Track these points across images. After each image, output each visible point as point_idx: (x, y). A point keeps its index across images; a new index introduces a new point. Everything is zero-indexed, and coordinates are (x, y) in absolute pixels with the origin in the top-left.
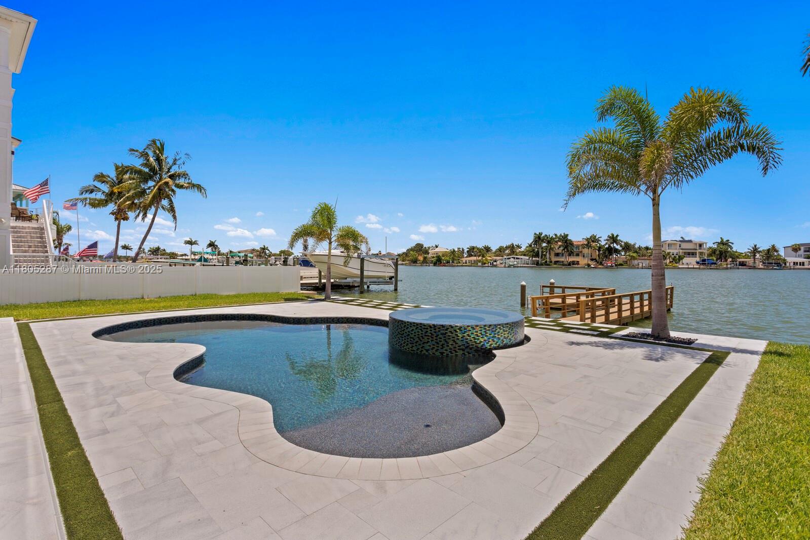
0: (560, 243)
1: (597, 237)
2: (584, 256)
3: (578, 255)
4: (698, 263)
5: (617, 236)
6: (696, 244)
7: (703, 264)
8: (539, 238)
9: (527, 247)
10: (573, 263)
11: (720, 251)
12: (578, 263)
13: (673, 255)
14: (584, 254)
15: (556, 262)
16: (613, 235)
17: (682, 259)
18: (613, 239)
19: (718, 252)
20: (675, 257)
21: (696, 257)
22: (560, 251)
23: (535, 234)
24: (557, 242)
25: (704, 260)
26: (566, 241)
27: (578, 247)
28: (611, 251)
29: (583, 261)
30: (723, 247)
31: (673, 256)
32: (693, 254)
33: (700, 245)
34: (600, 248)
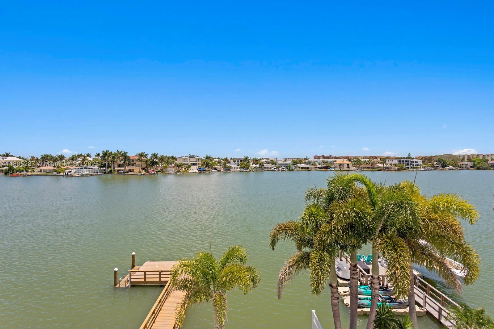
0: (121, 158)
1: (145, 154)
2: (137, 166)
3: (133, 165)
4: (197, 170)
5: (157, 154)
6: (196, 158)
7: (200, 170)
8: (106, 154)
10: (130, 171)
12: (133, 171)
13: (186, 165)
14: (137, 165)
15: (118, 171)
16: (155, 154)
17: (190, 167)
18: (155, 156)
19: (205, 164)
20: (187, 166)
21: (196, 166)
22: (122, 163)
23: (103, 151)
24: (119, 157)
25: (200, 168)
26: (126, 156)
27: (133, 160)
28: (153, 163)
29: (137, 169)
30: (208, 161)
31: (186, 166)
32: (194, 164)
33: (198, 159)
34: (147, 161)
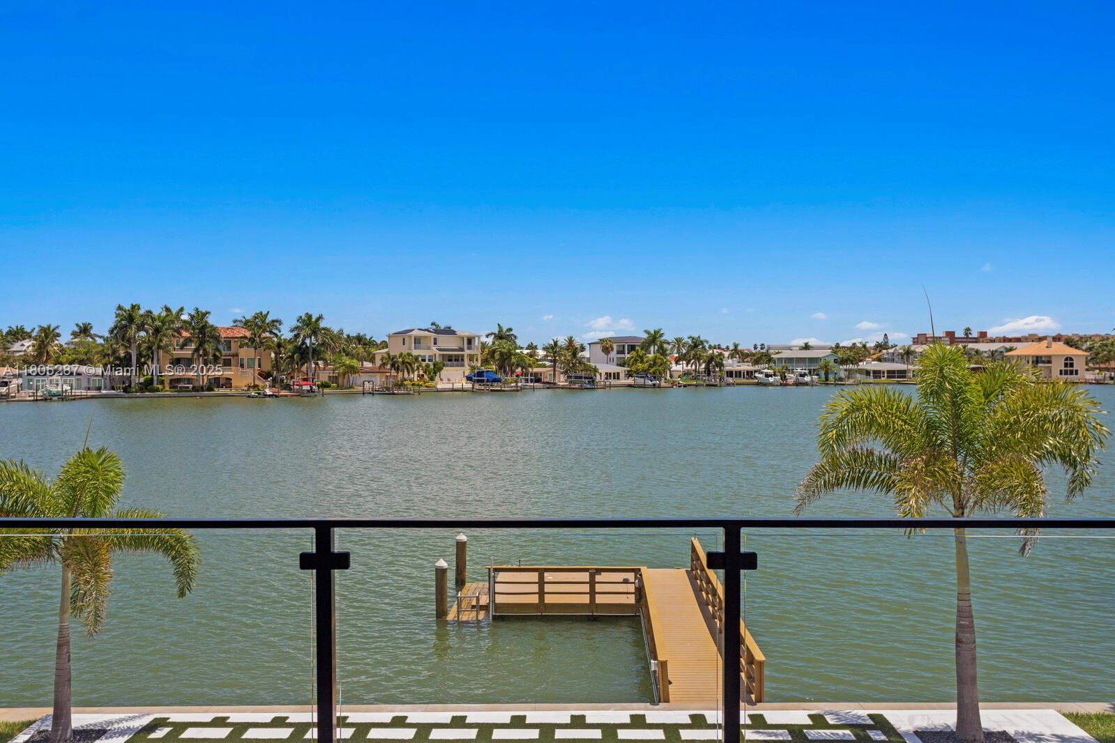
0: (185, 334)
1: (269, 319)
2: (242, 366)
3: (227, 363)
4: (469, 379)
5: (320, 318)
6: (463, 338)
7: (478, 381)
8: (131, 319)
9: (75, 334)
10: (216, 382)
11: (502, 354)
12: (228, 383)
13: (424, 360)
14: (242, 359)
15: (174, 382)
16: (310, 317)
17: (440, 369)
18: (310, 324)
19: (497, 356)
20: (428, 366)
21: (463, 366)
22: (187, 352)
23: (120, 308)
24: (178, 331)
25: (480, 374)
26: (204, 327)
27: (228, 343)
28: (303, 354)
29: (242, 379)
30: (506, 346)
31: (424, 364)
32: (454, 359)
33: (470, 341)
34: (279, 345)
